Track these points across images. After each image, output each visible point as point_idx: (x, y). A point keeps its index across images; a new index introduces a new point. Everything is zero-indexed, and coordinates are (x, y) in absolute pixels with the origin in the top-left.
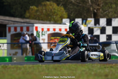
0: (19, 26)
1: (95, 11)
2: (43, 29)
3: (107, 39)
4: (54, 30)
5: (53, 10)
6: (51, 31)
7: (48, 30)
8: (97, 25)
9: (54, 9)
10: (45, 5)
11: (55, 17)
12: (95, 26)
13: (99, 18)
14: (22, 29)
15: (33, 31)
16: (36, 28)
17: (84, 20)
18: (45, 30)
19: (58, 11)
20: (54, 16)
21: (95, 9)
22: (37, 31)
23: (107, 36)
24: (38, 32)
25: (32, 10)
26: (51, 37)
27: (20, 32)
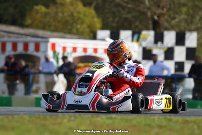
0: (20, 42)
1: (156, 18)
2: (64, 49)
3: (176, 70)
4: (85, 50)
5: (75, 14)
6: (80, 53)
7: (75, 49)
8: (159, 44)
9: (79, 12)
10: (62, 4)
11: (79, 26)
12: (155, 46)
13: (162, 30)
14: (26, 46)
15: (46, 51)
16: (53, 46)
17: (137, 34)
18: (69, 50)
19: (85, 15)
20: (77, 24)
21: (155, 14)
22: (54, 51)
23: (177, 63)
24: (56, 53)
25: (38, 12)
26: (79, 62)
27: (24, 52)
